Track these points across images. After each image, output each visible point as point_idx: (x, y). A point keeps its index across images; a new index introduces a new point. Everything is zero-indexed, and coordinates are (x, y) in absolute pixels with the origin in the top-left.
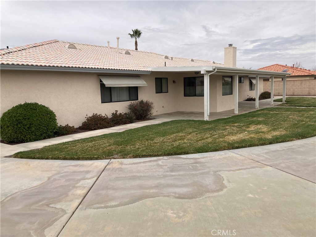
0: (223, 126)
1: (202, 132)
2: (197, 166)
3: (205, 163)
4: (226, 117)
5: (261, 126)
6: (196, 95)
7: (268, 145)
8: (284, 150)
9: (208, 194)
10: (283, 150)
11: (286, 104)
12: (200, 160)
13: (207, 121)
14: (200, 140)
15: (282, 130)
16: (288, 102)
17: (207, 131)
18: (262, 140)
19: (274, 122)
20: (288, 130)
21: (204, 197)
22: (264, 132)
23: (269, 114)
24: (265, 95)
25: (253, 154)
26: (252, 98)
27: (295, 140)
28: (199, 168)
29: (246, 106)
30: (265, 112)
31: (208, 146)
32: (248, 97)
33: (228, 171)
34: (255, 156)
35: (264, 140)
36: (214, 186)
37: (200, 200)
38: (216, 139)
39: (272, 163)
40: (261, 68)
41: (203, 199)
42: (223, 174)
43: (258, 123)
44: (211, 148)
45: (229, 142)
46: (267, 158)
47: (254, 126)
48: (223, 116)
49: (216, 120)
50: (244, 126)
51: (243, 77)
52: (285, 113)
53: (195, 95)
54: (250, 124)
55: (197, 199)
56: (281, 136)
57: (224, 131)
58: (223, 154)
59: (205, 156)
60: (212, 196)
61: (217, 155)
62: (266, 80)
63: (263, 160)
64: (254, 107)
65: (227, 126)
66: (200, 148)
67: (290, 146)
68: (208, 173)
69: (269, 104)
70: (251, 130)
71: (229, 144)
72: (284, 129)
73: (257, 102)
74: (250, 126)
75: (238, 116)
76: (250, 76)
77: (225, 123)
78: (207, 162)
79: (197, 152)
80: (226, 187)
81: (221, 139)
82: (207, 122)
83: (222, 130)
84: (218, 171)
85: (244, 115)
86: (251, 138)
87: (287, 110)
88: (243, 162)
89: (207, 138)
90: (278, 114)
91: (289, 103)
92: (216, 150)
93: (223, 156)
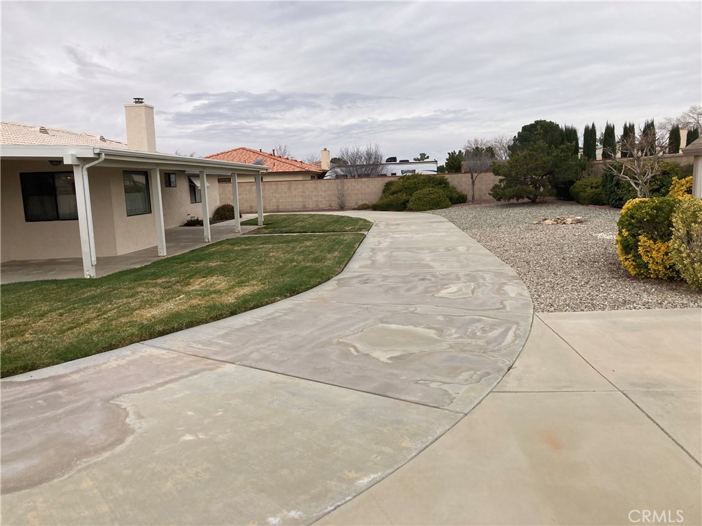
0: (129, 289)
1: (75, 308)
2: (59, 397)
3: (82, 383)
4: (138, 266)
5: (214, 278)
6: (61, 216)
7: (229, 319)
8: (259, 323)
9: (85, 460)
10: (256, 325)
11: (265, 228)
12: (69, 379)
13: (91, 280)
14: (68, 329)
15: (255, 283)
16: (270, 224)
17: (90, 304)
18: (215, 309)
19: (241, 267)
20: (267, 281)
21: (72, 472)
22: (219, 291)
23: (232, 251)
24: (224, 213)
25: (195, 342)
26: (198, 219)
27: (279, 300)
28: (64, 400)
29: (184, 236)
30: (225, 247)
31: (90, 341)
32: (189, 218)
33: (139, 391)
34: (200, 346)
35: (219, 309)
36: (103, 437)
37: (62, 481)
38: (111, 320)
39: (234, 355)
40: (211, 154)
41: (70, 477)
42: (125, 403)
43: (209, 272)
44: (97, 344)
45: (142, 323)
46: (224, 347)
47: (200, 280)
48: (132, 264)
49: (112, 275)
50: (178, 282)
51: (174, 173)
52: (263, 247)
53: (58, 218)
54: (190, 277)
55: (56, 481)
56: (253, 296)
57: (131, 300)
58: (128, 353)
59: (82, 366)
60: (95, 463)
61: (114, 358)
62: (224, 180)
63: (216, 353)
64: (202, 239)
65: (140, 285)
66: (67, 349)
67: (269, 315)
68: (88, 407)
69: (232, 231)
70: (193, 290)
71: (142, 327)
72: (260, 281)
73: (207, 227)
74: (191, 281)
75: (167, 260)
76: (189, 171)
77: (136, 281)
78: (87, 382)
79: (62, 359)
80: (132, 431)
81: (124, 320)
82: (91, 282)
83: (126, 297)
84: (113, 398)
85: (179, 258)
86: (193, 307)
87: (266, 241)
88: (173, 364)
89: (88, 321)
90: (249, 249)
91: (270, 226)
92: (111, 347)
93: (128, 359)
